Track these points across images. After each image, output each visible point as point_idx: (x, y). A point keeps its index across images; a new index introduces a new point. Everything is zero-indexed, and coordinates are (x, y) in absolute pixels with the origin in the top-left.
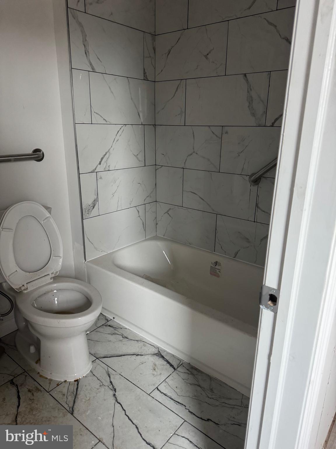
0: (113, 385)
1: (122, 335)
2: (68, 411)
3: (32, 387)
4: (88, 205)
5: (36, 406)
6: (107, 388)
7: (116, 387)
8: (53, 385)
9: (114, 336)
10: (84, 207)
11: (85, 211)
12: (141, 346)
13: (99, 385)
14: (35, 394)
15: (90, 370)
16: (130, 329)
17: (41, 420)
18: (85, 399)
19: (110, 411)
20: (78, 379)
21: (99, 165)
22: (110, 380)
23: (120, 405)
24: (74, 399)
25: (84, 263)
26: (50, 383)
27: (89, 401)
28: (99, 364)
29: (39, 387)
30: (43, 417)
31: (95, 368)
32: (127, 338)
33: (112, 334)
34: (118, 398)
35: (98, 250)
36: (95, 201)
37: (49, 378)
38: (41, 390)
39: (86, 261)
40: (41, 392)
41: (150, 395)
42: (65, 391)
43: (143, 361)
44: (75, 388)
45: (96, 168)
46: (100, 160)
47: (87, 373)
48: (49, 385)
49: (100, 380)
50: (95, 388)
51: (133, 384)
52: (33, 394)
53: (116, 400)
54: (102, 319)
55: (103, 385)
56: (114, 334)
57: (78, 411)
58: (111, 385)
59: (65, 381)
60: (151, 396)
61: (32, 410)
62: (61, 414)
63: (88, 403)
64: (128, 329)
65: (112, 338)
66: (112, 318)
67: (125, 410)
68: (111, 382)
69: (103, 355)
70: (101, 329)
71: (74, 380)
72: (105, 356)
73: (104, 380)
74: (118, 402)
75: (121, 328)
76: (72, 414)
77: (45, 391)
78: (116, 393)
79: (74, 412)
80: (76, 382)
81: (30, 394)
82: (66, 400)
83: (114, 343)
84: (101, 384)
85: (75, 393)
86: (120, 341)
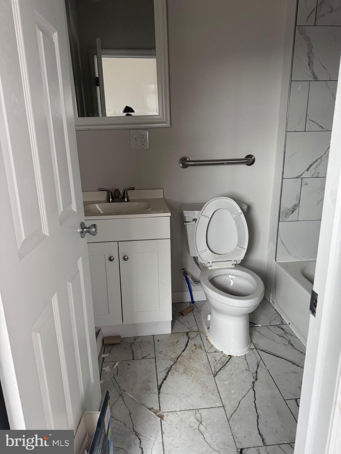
0: (257, 375)
1: (289, 341)
2: (212, 373)
3: (198, 343)
4: (287, 209)
5: (194, 357)
6: (251, 374)
7: (258, 377)
8: (212, 350)
9: (281, 338)
10: (282, 210)
11: (283, 214)
12: (302, 358)
13: (246, 368)
14: (197, 349)
15: (244, 354)
16: (300, 339)
17: (193, 368)
18: (229, 372)
19: (243, 392)
20: (232, 355)
21: (306, 171)
22: (257, 370)
23: (254, 393)
24: (221, 367)
25: (274, 263)
26: (211, 347)
27: (231, 375)
28: (254, 353)
29: (202, 346)
30: (194, 367)
31: (250, 355)
32: (293, 346)
33: (280, 336)
34: (255, 387)
35: (290, 255)
36: (296, 206)
37: (212, 343)
38: (203, 349)
39: (276, 261)
40: (202, 350)
41: (285, 401)
42: (218, 358)
43: (296, 371)
44: (227, 361)
45: (302, 174)
46: (308, 167)
47: (241, 355)
48: (209, 348)
49: (249, 365)
50: (241, 369)
51: (275, 384)
52: (196, 348)
53: (253, 387)
54: (279, 320)
55: (249, 370)
56: (282, 336)
57: (220, 377)
58: (256, 374)
59: (222, 352)
60: (286, 403)
61: (190, 358)
62: (207, 372)
63: (230, 376)
64: (299, 339)
65: (278, 339)
66: (288, 324)
67: (255, 398)
68: (257, 372)
69: (262, 349)
70: (272, 328)
71: (228, 354)
72: (264, 350)
73: (252, 367)
74: (253, 389)
75: (292, 335)
76: (214, 376)
77: (204, 351)
78: (256, 382)
79: (216, 376)
80: (229, 357)
81: (194, 347)
82: (215, 365)
83: (278, 344)
84: (248, 369)
85: (224, 364)
86: (285, 345)
